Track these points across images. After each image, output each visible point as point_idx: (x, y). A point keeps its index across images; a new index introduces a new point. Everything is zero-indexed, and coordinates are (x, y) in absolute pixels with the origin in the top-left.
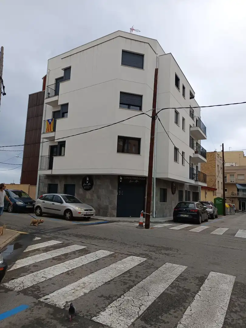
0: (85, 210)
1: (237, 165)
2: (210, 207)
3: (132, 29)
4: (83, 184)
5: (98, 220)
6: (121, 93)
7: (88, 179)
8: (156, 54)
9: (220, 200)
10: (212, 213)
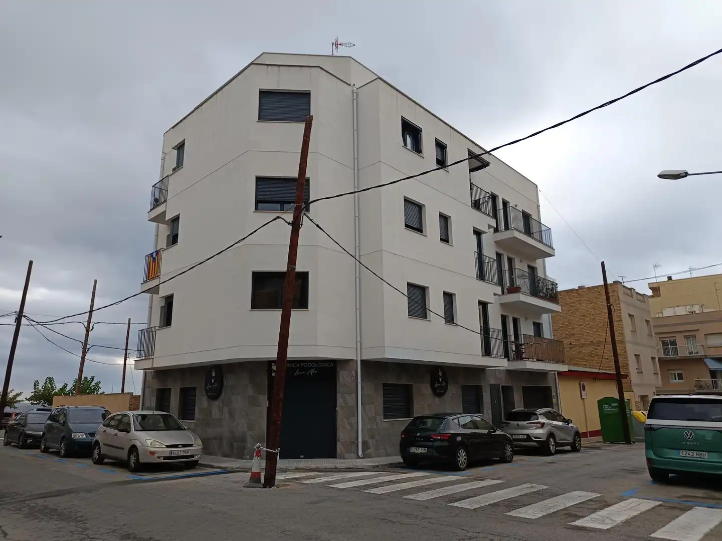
0: (168, 446)
1: (705, 311)
2: (537, 423)
3: (336, 44)
4: (206, 386)
5: (212, 467)
6: (258, 179)
7: (213, 374)
8: (350, 85)
9: (613, 404)
10: (544, 439)
